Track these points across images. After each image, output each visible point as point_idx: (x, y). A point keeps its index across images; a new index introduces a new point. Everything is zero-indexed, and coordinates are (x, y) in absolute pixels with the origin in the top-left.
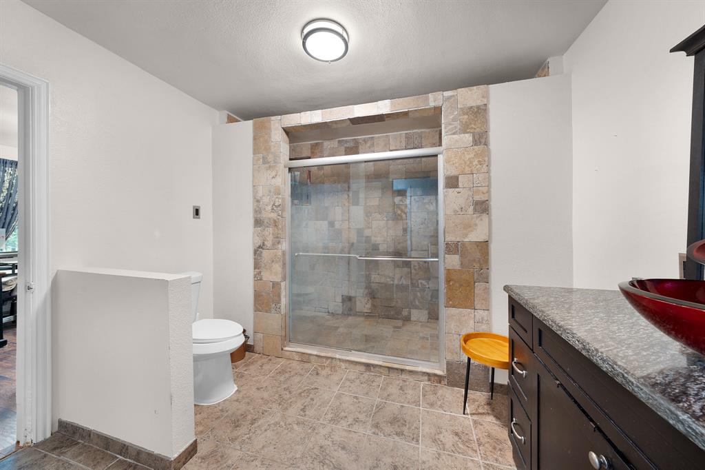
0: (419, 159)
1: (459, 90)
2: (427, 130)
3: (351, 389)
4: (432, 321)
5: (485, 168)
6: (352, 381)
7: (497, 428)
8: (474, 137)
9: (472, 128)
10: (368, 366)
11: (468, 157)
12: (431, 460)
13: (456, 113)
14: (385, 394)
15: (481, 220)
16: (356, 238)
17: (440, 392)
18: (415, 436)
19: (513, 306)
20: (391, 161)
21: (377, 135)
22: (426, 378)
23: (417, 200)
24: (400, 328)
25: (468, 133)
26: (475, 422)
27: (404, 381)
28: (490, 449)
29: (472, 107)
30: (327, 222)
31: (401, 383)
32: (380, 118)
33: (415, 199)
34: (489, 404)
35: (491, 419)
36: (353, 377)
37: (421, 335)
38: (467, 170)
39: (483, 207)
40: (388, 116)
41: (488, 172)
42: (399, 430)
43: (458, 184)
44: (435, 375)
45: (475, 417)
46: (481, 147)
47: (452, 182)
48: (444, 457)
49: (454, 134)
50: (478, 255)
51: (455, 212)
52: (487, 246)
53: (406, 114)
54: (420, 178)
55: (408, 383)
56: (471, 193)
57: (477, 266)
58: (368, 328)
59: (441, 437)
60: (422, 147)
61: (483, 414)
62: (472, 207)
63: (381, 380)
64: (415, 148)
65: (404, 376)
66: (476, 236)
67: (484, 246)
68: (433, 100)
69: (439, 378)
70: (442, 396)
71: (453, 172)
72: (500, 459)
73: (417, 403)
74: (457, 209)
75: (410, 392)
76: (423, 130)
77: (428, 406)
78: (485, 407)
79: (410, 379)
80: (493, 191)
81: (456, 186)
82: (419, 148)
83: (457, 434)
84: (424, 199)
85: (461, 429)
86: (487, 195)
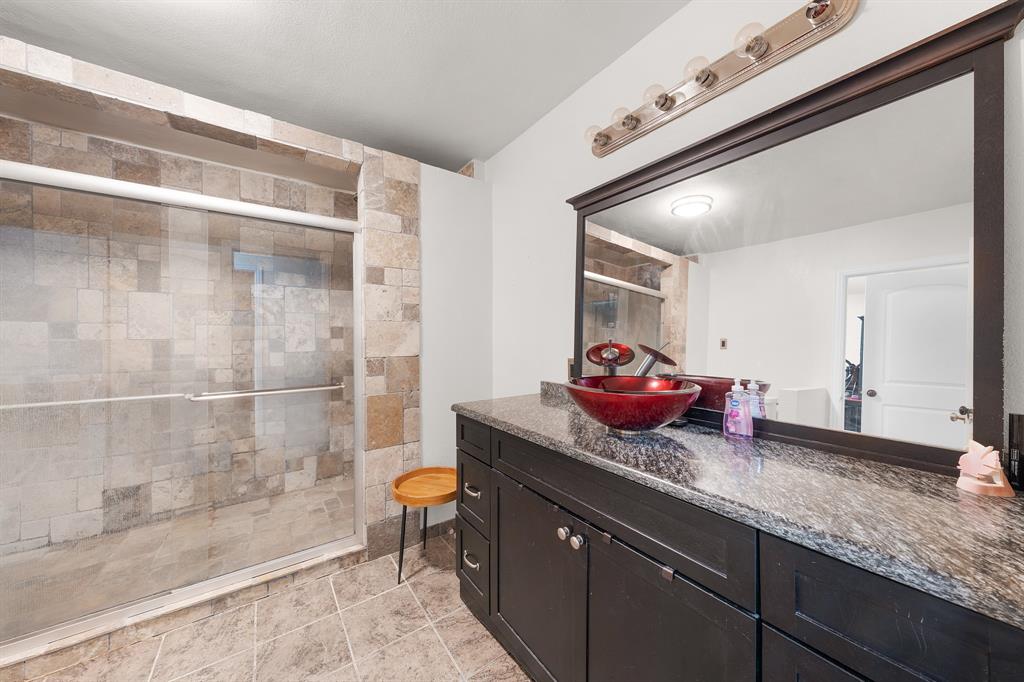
0: (301, 228)
1: (385, 152)
2: (315, 186)
3: (185, 664)
4: (323, 481)
5: (415, 265)
6: (183, 650)
7: (438, 577)
8: (403, 221)
9: (400, 209)
10: (219, 602)
11: (395, 246)
12: (375, 668)
13: (381, 182)
14: (270, 627)
15: (412, 329)
16: (150, 360)
17: (361, 574)
18: (342, 654)
19: (463, 426)
20: (243, 220)
21: (210, 163)
22: (337, 565)
23: (296, 293)
24: (268, 511)
25: (396, 214)
26: (414, 585)
27: (299, 589)
28: (437, 603)
29: (401, 182)
30: (46, 324)
31: (294, 595)
32: (248, 141)
33: (292, 292)
34: (423, 556)
35: (430, 570)
36: (183, 642)
37: (310, 508)
38: (395, 263)
39: (412, 313)
40: (266, 144)
41: (419, 270)
42: (312, 665)
43: (383, 280)
44: (351, 554)
45: (412, 580)
46: (411, 237)
47: (376, 276)
48: (390, 652)
49: (377, 209)
50: (407, 374)
51: (380, 317)
52: (418, 361)
53: (301, 153)
54: (303, 258)
55: (306, 589)
56: (399, 294)
57: (406, 387)
58: (191, 536)
59: (380, 630)
60: (304, 210)
61: (420, 570)
62: (401, 312)
63: (254, 611)
64: (293, 209)
65: (298, 582)
66: (404, 350)
67: (414, 362)
68: (349, 151)
69: (356, 557)
70: (364, 578)
71: (377, 262)
72: (449, 607)
73: (332, 608)
74: (381, 312)
75: (315, 599)
76: (307, 184)
77: (349, 602)
78: (420, 561)
79: (309, 581)
80: (424, 294)
81: (381, 282)
82: (301, 211)
83: (397, 613)
84: (308, 293)
85: (400, 604)
86: (418, 298)
